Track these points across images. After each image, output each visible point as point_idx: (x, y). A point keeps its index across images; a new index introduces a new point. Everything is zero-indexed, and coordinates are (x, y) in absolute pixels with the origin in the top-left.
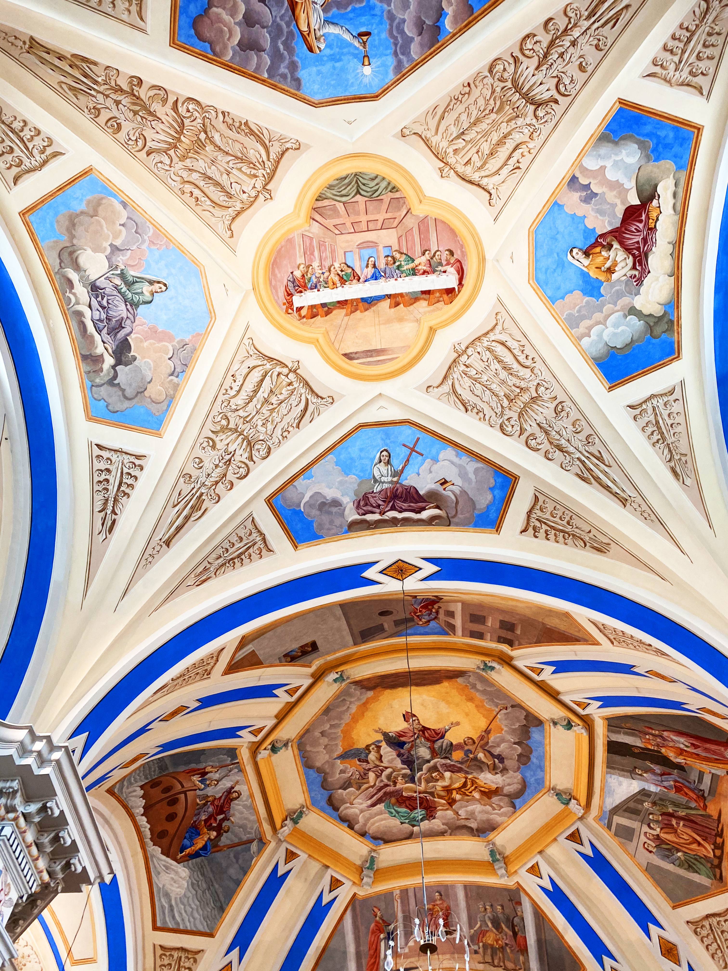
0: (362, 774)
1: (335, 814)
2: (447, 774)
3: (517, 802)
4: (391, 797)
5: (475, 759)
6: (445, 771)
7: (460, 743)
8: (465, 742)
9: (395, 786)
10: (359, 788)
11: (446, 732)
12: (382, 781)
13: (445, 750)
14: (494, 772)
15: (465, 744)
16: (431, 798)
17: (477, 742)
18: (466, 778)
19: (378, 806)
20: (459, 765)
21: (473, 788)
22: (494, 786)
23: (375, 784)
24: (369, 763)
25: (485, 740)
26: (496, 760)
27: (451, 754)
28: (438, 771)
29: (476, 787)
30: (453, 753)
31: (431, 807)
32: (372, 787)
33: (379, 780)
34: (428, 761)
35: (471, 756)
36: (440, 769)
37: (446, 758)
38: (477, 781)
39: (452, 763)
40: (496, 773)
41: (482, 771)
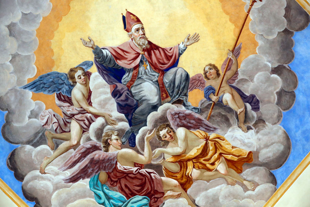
0: (62, 123)
1: (18, 185)
2: (181, 132)
3: (278, 173)
4: (99, 169)
5: (220, 104)
6: (178, 126)
7: (199, 76)
8: (205, 73)
9: (107, 151)
10: (55, 147)
11: (180, 54)
12: (89, 139)
13: (179, 86)
14: (245, 127)
15: (206, 77)
16: (157, 176)
17: (222, 73)
18: (207, 139)
19: (81, 182)
20: (197, 116)
21: (216, 156)
22: (245, 151)
23: (78, 143)
24: (72, 104)
25: (233, 68)
26: (248, 105)
27: (186, 95)
28: (168, 126)
29: (221, 154)
30: (190, 94)
31: (156, 192)
32: (74, 147)
33: (84, 136)
34: (155, 108)
35: (214, 98)
36: (171, 123)
37: (179, 102)
38: (222, 143)
39: (188, 112)
40: (249, 128)
41: (229, 125)
